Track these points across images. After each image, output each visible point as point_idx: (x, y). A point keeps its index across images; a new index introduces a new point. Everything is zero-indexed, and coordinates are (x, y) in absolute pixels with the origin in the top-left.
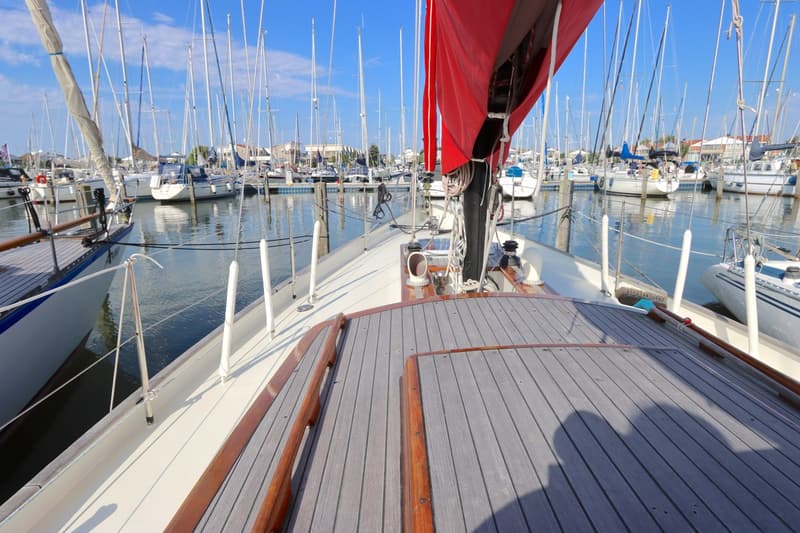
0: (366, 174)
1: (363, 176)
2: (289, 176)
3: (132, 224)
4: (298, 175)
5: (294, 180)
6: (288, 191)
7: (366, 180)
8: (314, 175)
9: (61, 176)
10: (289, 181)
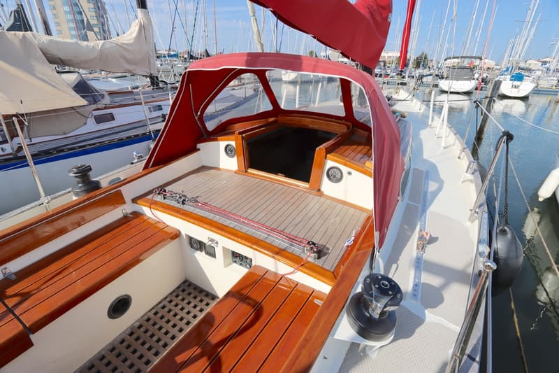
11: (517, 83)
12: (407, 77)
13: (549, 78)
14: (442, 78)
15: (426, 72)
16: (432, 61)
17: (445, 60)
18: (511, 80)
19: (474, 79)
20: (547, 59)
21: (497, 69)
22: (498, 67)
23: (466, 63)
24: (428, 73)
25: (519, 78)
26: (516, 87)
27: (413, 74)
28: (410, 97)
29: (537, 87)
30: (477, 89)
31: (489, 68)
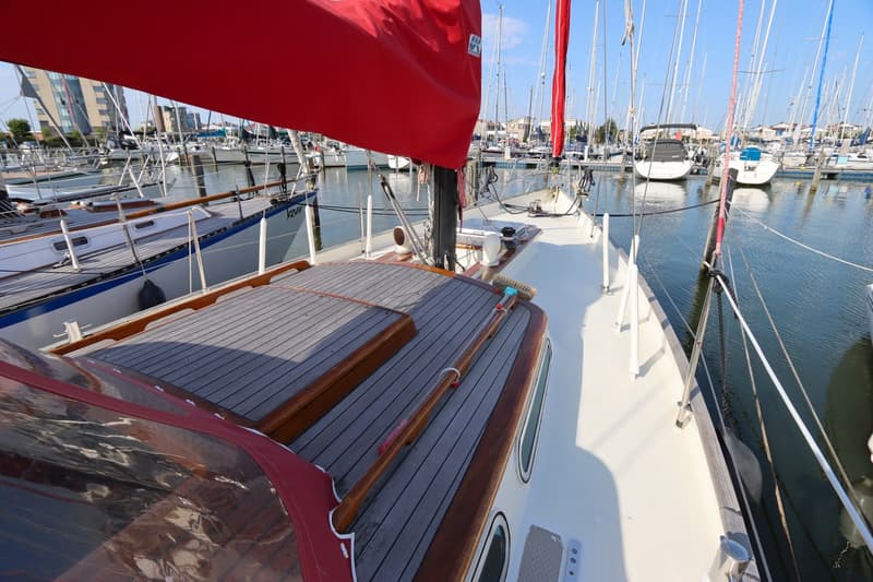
0: (582, 151)
1: (580, 153)
2: (508, 151)
3: (317, 189)
4: (519, 150)
5: (512, 155)
6: (505, 166)
7: (582, 158)
8: (531, 151)
9: (331, 146)
10: (507, 156)
11: (751, 163)
12: (586, 157)
13: (794, 154)
14: (639, 158)
15: (613, 148)
16: (622, 131)
17: (642, 131)
18: (741, 159)
19: (687, 159)
20: (783, 126)
21: (716, 141)
22: (717, 138)
23: (672, 134)
24: (617, 150)
25: (754, 155)
26: (751, 169)
27: (595, 152)
28: (575, 208)
29: (781, 167)
30: (692, 173)
31: (704, 140)
